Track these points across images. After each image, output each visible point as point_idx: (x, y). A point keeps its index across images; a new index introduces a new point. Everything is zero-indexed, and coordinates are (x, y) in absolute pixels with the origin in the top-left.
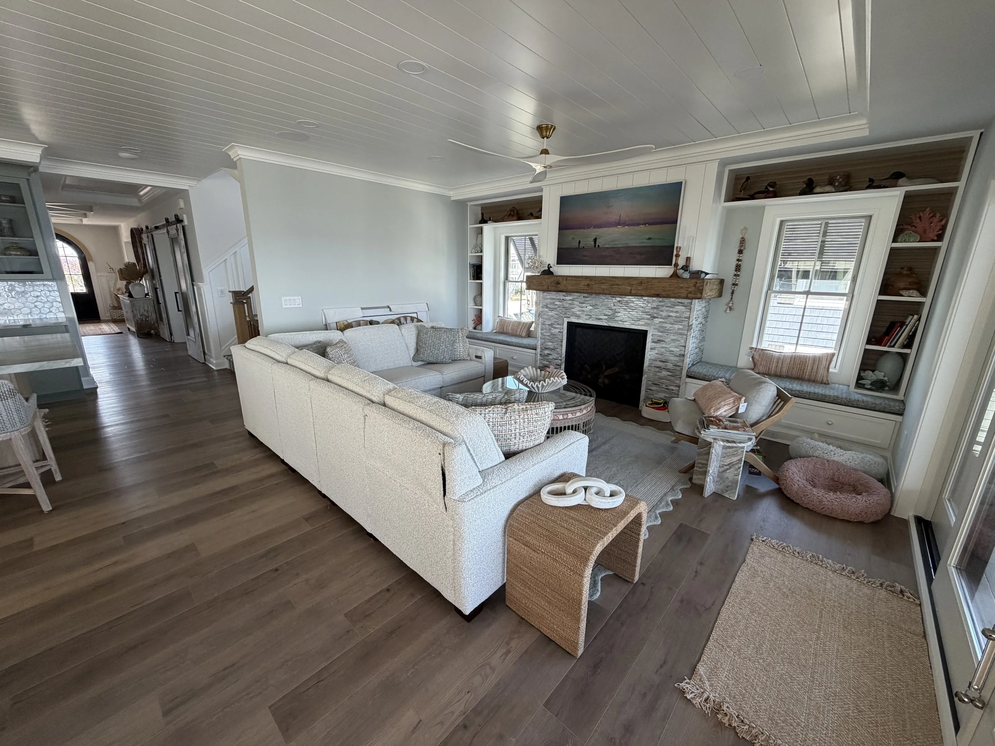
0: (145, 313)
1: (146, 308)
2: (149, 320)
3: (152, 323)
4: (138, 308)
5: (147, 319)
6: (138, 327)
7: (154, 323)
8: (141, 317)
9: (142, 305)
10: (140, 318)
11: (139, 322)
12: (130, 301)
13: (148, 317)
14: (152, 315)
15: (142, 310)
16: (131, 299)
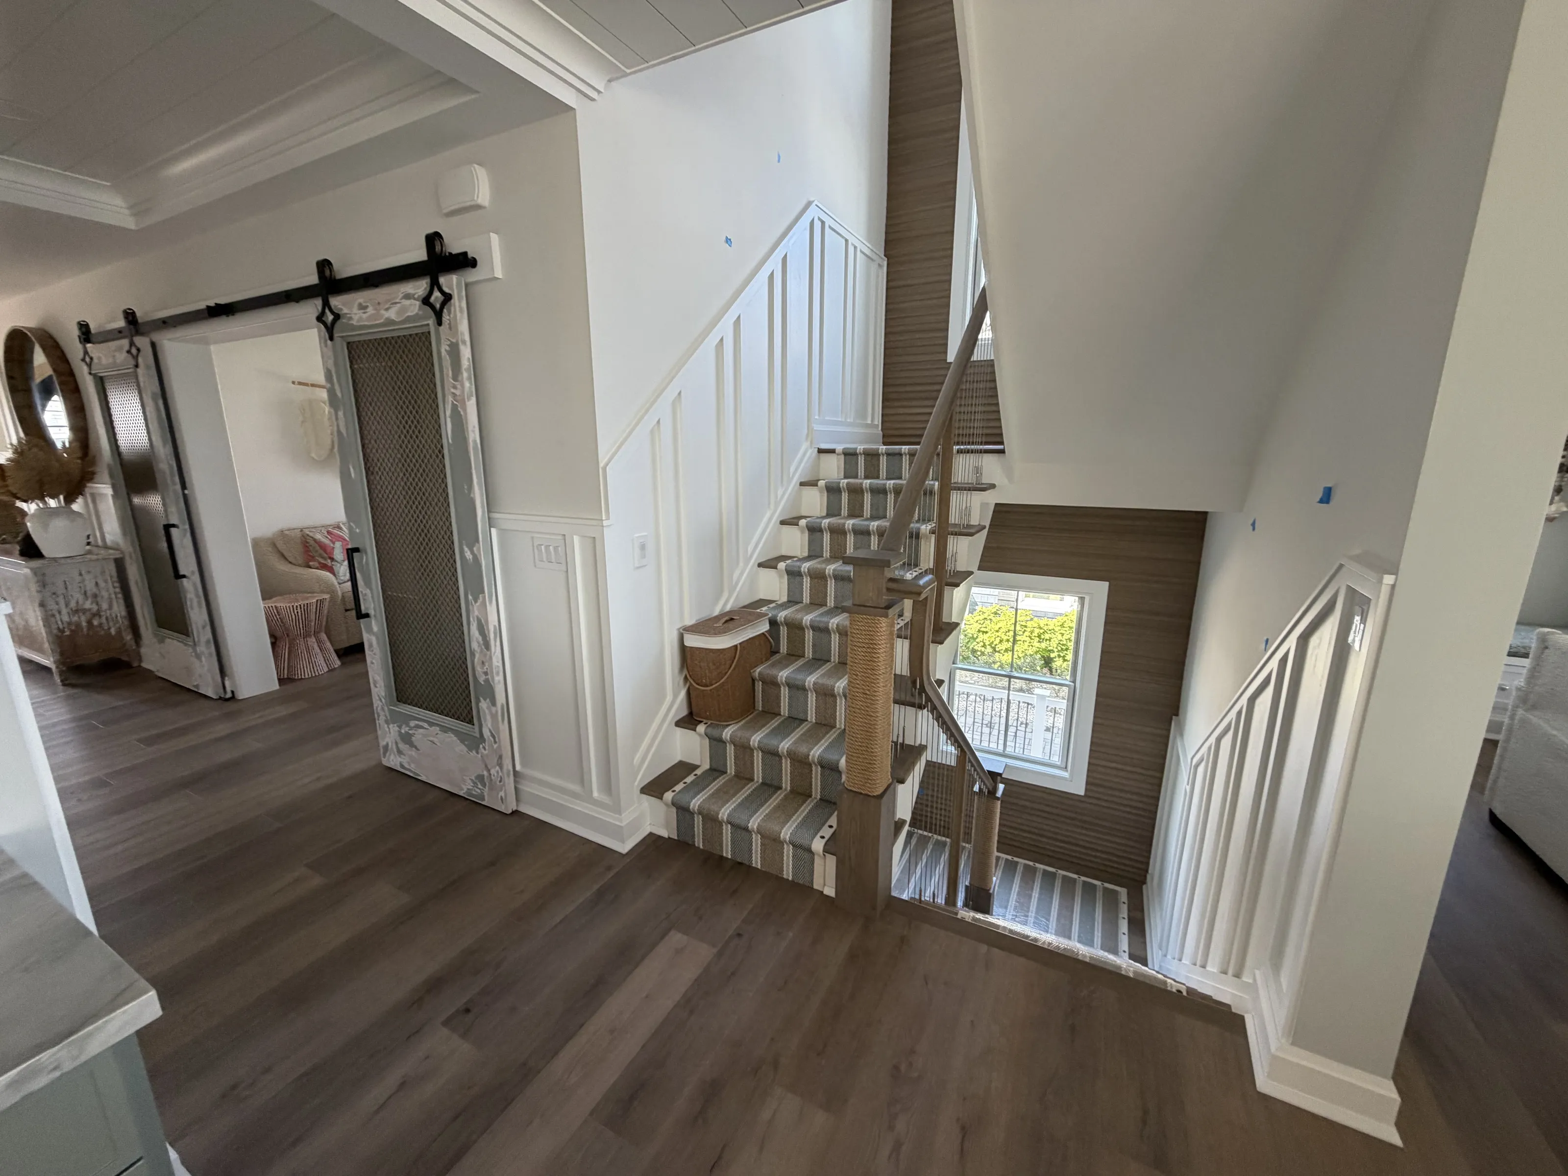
0: (88, 605)
1: (90, 586)
2: (101, 625)
3: (113, 631)
4: (61, 590)
5: (95, 623)
6: (62, 654)
7: (119, 632)
8: (75, 619)
9: (78, 579)
10: (69, 624)
11: (67, 633)
12: (35, 572)
13: (98, 614)
14: (110, 607)
15: (76, 596)
16: (36, 563)
